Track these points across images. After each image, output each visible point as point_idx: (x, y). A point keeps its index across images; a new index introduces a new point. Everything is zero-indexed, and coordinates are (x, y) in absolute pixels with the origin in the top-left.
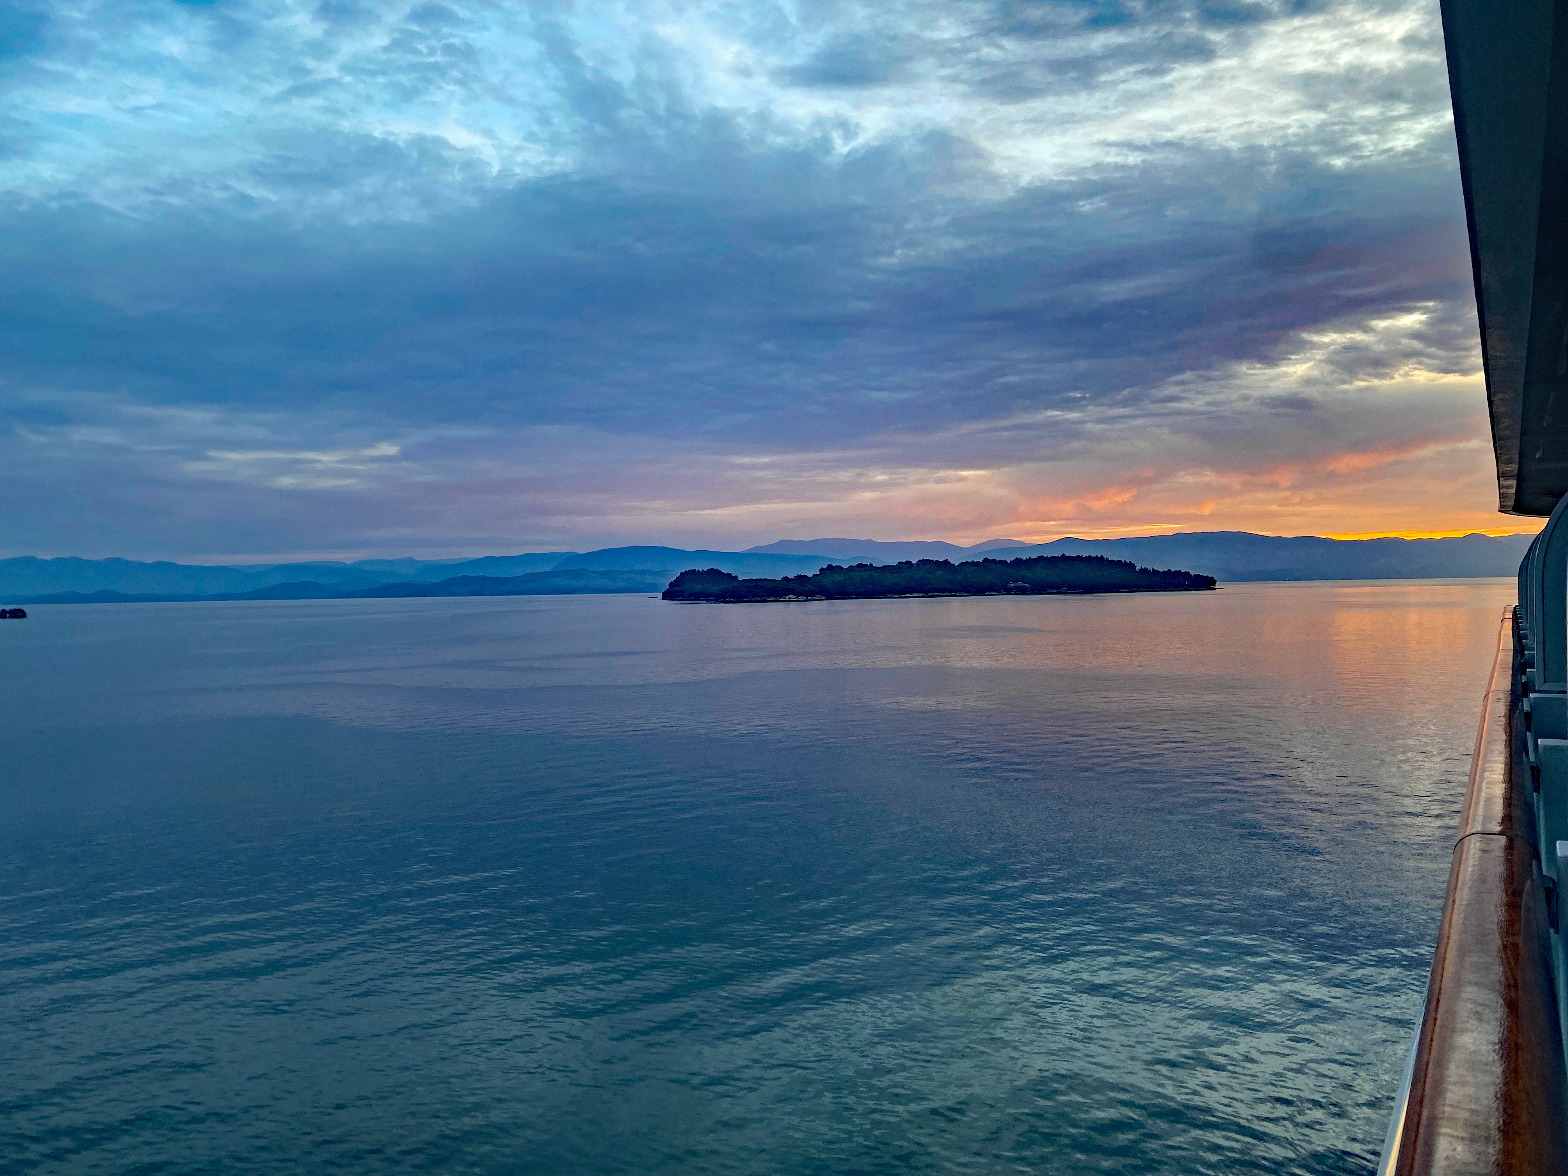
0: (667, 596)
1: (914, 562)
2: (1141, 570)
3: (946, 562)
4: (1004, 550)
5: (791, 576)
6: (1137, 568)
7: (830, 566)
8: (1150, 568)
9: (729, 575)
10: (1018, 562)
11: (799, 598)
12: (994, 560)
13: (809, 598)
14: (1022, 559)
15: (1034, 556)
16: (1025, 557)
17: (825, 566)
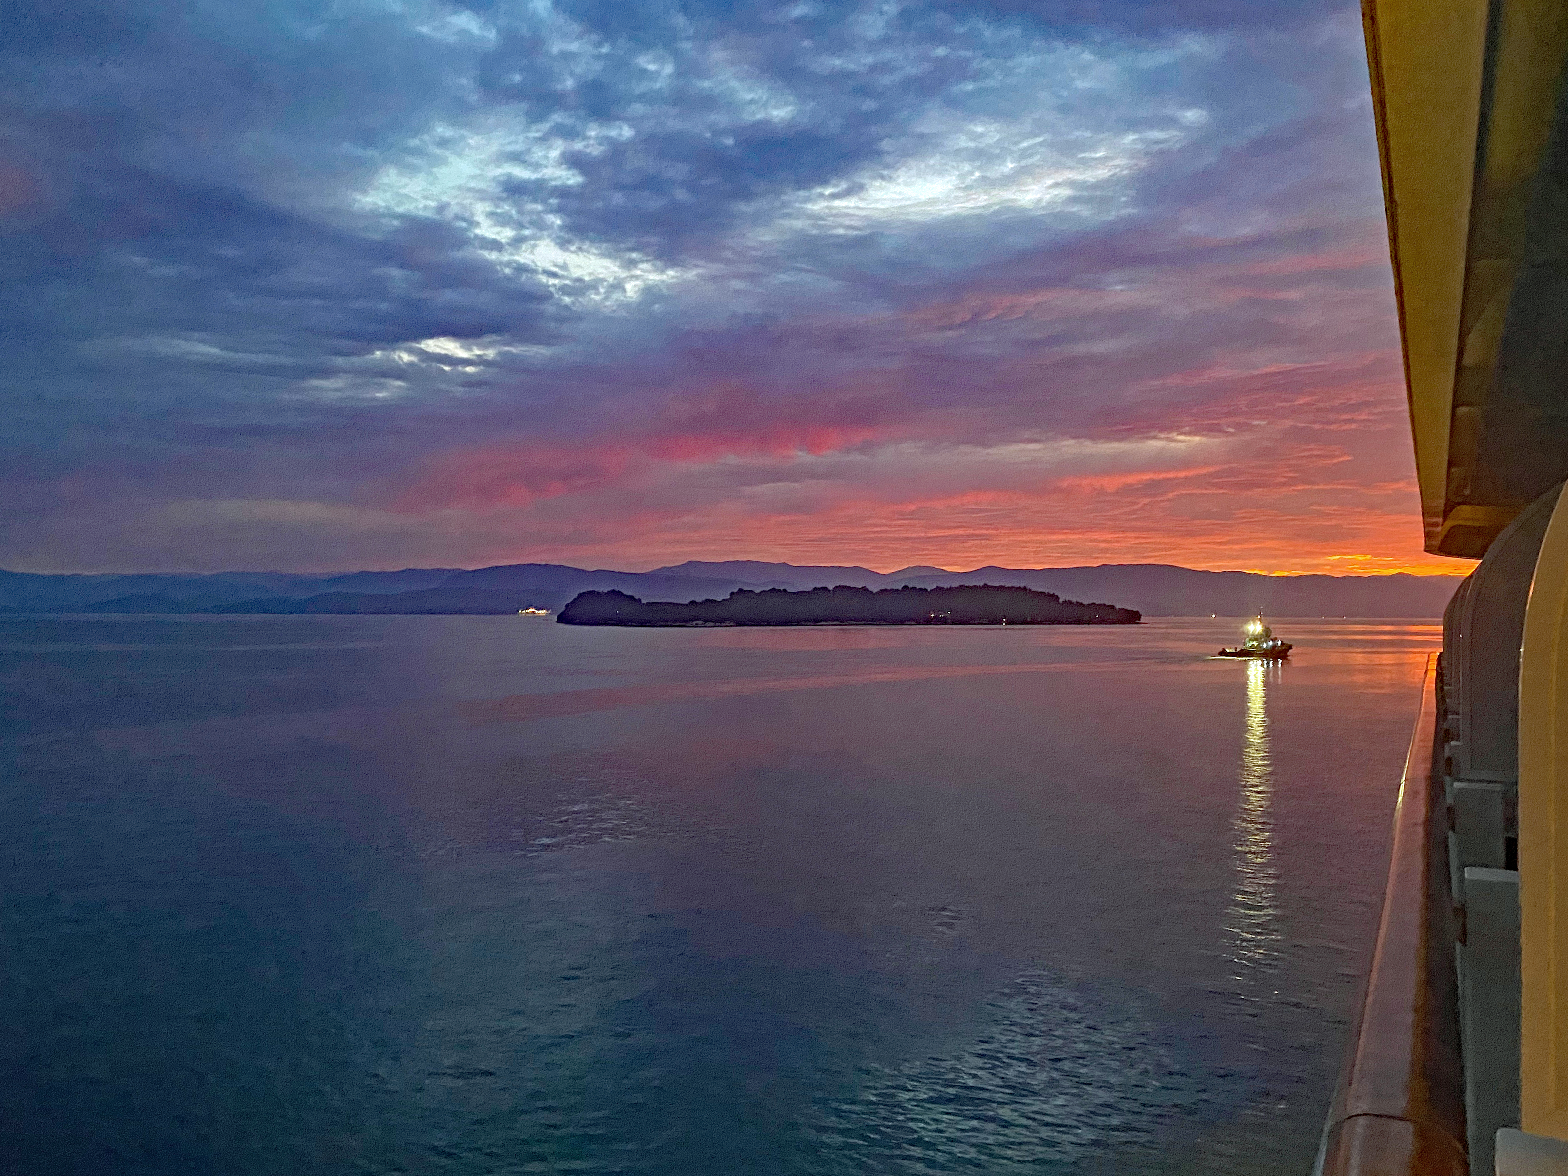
0: (563, 619)
1: (831, 588)
2: (1065, 602)
3: (864, 589)
4: (922, 578)
5: (699, 599)
6: (1061, 601)
7: (741, 590)
8: (1074, 600)
9: (632, 598)
10: (939, 590)
11: (707, 624)
12: (914, 588)
13: (717, 624)
14: (943, 588)
15: (955, 584)
16: (946, 586)
17: (735, 590)
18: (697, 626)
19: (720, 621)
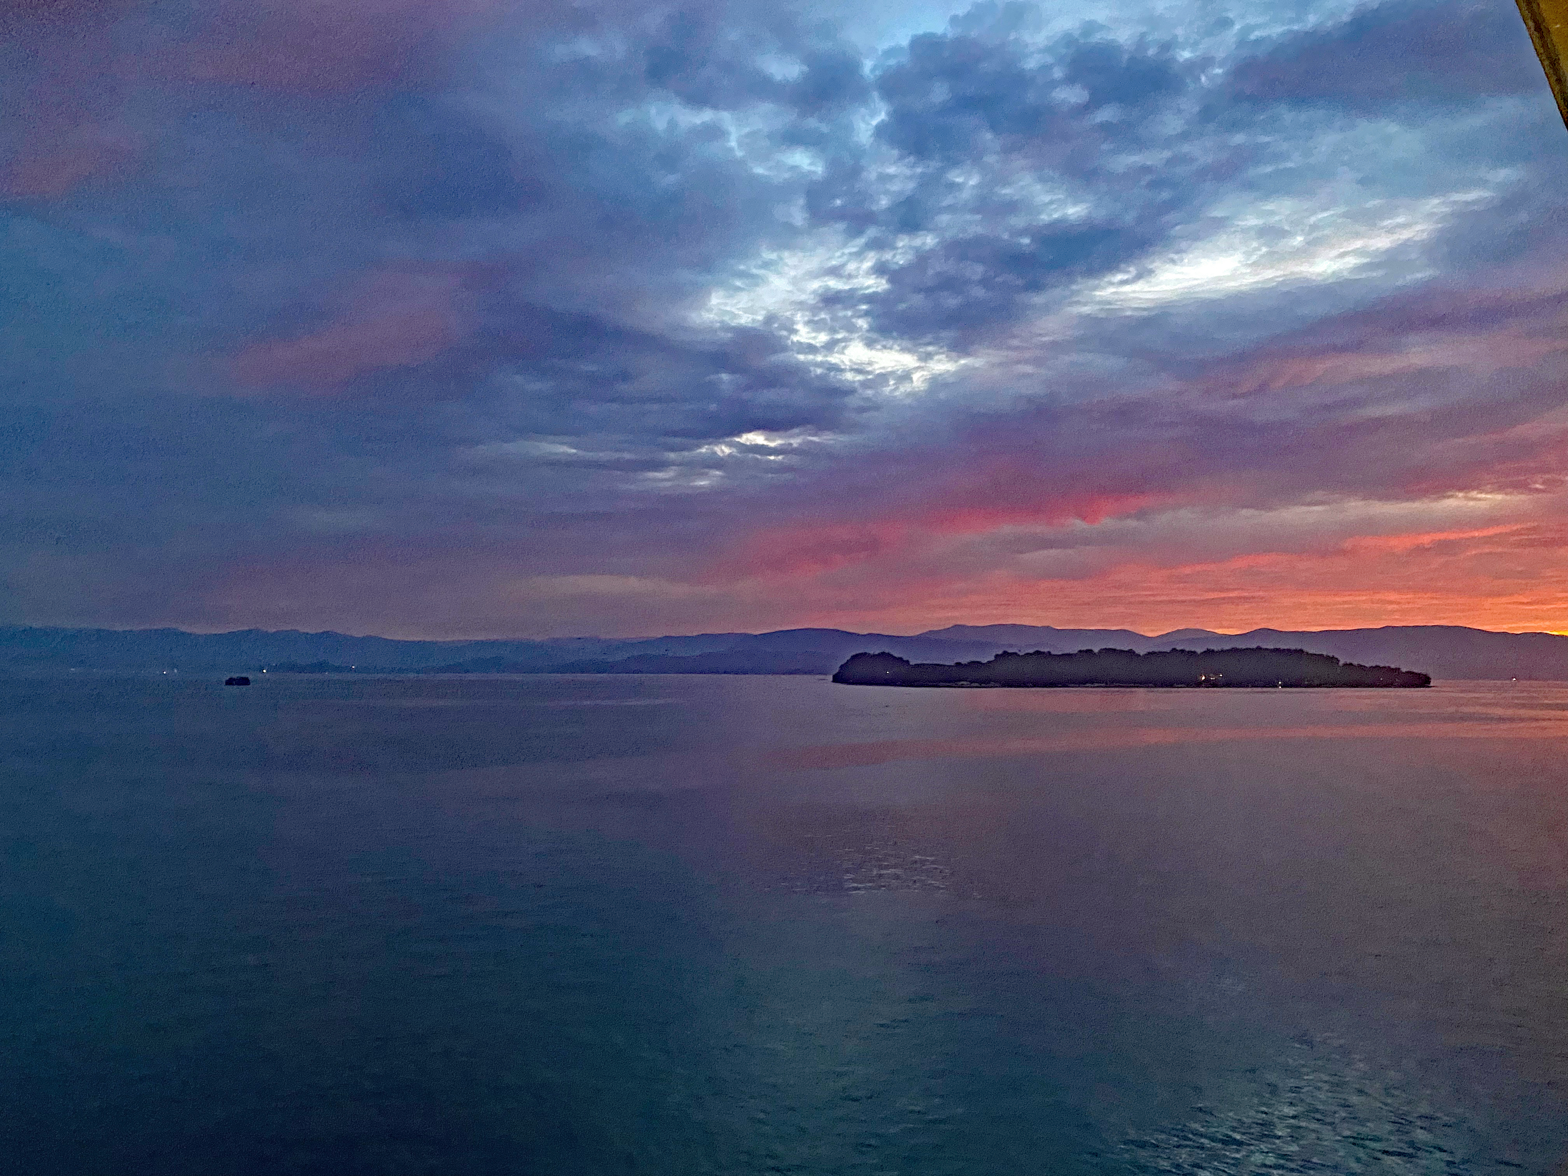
0: (837, 679)
1: (1096, 650)
2: (1345, 665)
3: (1131, 652)
4: (1191, 641)
5: (964, 661)
6: (1341, 663)
7: (1005, 652)
8: (1355, 663)
9: (901, 659)
10: (1209, 652)
11: (973, 685)
12: (1182, 651)
13: (983, 685)
14: (1213, 651)
15: (1227, 647)
16: (1216, 648)
17: (1000, 652)
18: (962, 686)
19: (985, 683)
